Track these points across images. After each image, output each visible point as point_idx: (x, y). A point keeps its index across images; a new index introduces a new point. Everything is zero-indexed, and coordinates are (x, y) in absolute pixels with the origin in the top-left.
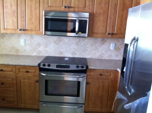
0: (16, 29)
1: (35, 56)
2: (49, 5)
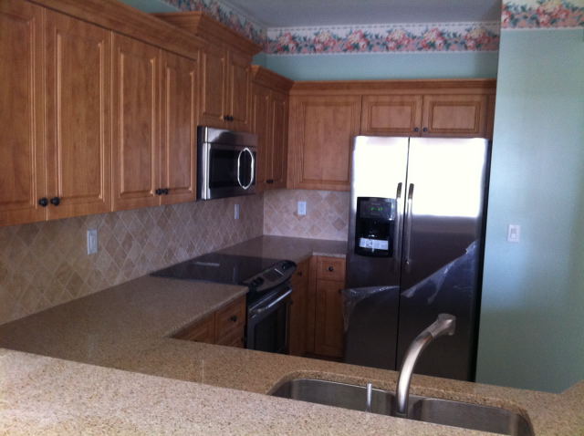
1: (121, 285)
2: (204, 110)
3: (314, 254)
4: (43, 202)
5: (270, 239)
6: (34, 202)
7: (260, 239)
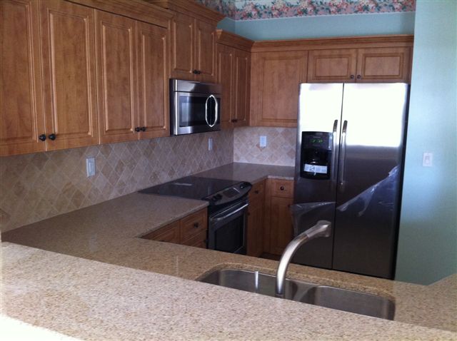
1: (115, 199)
2: (175, 67)
3: (269, 177)
4: (43, 138)
5: (238, 165)
6: (36, 137)
7: (231, 166)
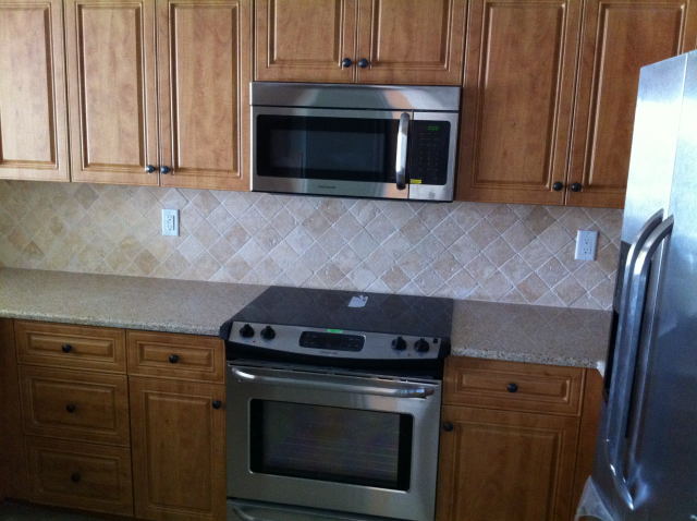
0: (136, 166)
